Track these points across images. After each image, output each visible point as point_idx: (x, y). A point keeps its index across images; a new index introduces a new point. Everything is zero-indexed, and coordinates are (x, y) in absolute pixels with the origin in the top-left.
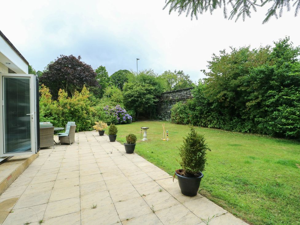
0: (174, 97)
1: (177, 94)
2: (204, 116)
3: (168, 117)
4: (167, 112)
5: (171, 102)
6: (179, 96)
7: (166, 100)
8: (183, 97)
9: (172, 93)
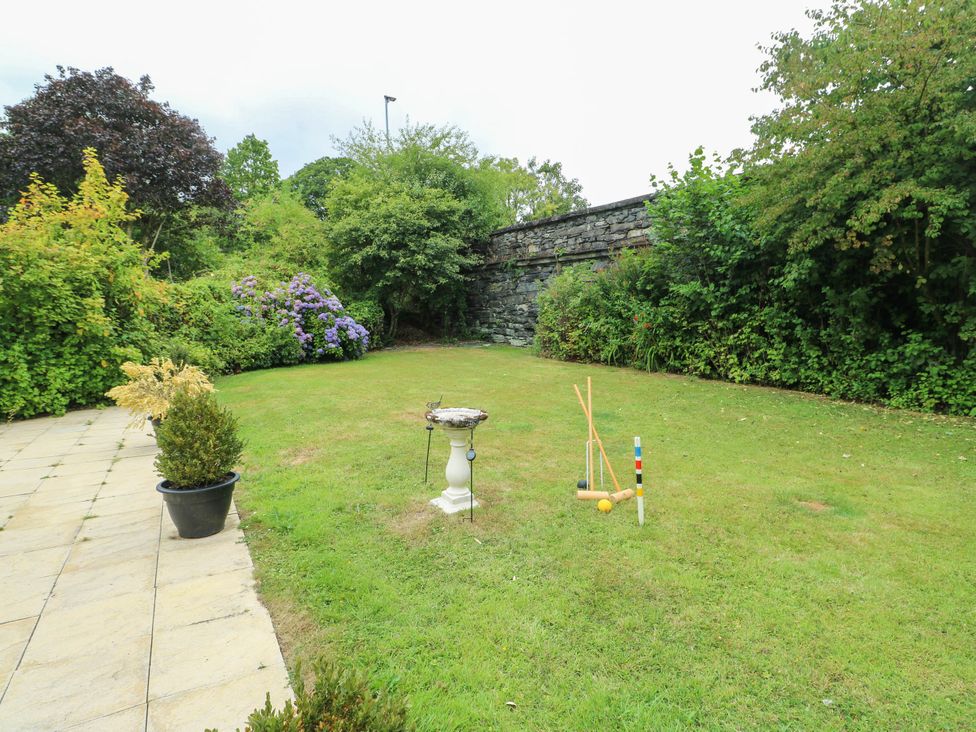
0: (547, 246)
1: (559, 231)
2: (714, 328)
3: (516, 330)
4: (512, 311)
5: (536, 266)
6: (571, 241)
7: (511, 261)
8: (588, 245)
9: (536, 230)
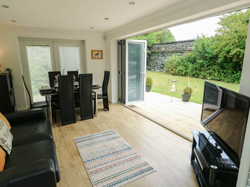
0: (167, 49)
1: (170, 45)
3: (158, 68)
4: (157, 63)
5: (164, 53)
6: (173, 48)
7: (157, 52)
8: (177, 49)
9: (164, 45)
